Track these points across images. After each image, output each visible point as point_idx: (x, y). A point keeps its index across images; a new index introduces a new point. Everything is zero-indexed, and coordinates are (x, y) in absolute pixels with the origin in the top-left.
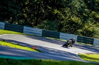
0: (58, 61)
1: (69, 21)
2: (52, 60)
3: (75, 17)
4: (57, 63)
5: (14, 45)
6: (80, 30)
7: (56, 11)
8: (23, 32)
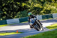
0: (34, 35)
1: (33, 8)
2: (31, 36)
3: (37, 4)
4: (34, 37)
5: (4, 34)
6: (42, 12)
7: (23, 4)
8: (7, 24)
